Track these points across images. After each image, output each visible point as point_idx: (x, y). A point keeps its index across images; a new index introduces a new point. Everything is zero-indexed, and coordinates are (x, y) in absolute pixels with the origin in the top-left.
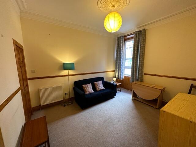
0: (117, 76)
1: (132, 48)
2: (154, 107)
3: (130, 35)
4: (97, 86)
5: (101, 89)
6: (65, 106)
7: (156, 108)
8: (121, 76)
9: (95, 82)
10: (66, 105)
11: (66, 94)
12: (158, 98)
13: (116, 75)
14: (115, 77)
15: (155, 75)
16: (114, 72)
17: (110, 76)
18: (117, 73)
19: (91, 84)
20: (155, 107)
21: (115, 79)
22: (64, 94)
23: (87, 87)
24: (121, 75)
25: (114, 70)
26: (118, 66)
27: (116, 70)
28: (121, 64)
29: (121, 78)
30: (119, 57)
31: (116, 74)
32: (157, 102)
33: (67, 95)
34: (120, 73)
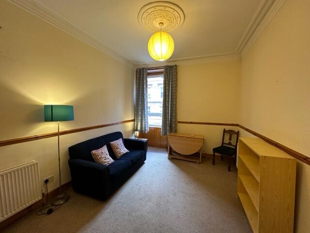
0: (139, 128)
1: (162, 86)
2: (196, 162)
3: (156, 69)
4: (117, 148)
5: (124, 152)
6: (50, 212)
7: (199, 163)
8: (145, 128)
9: (112, 143)
10: (53, 207)
11: (47, 181)
12: (200, 150)
13: (137, 127)
14: (137, 130)
15: (191, 123)
16: (133, 123)
17: (128, 129)
18: (139, 123)
19: (105, 146)
20: (198, 161)
21: (137, 133)
22: (43, 182)
23: (102, 153)
24: (145, 125)
25: (133, 119)
26: (140, 113)
27: (137, 119)
28: (144, 109)
29: (145, 130)
30: (142, 99)
31: (137, 125)
32: (199, 156)
33: (49, 184)
34: (144, 124)
